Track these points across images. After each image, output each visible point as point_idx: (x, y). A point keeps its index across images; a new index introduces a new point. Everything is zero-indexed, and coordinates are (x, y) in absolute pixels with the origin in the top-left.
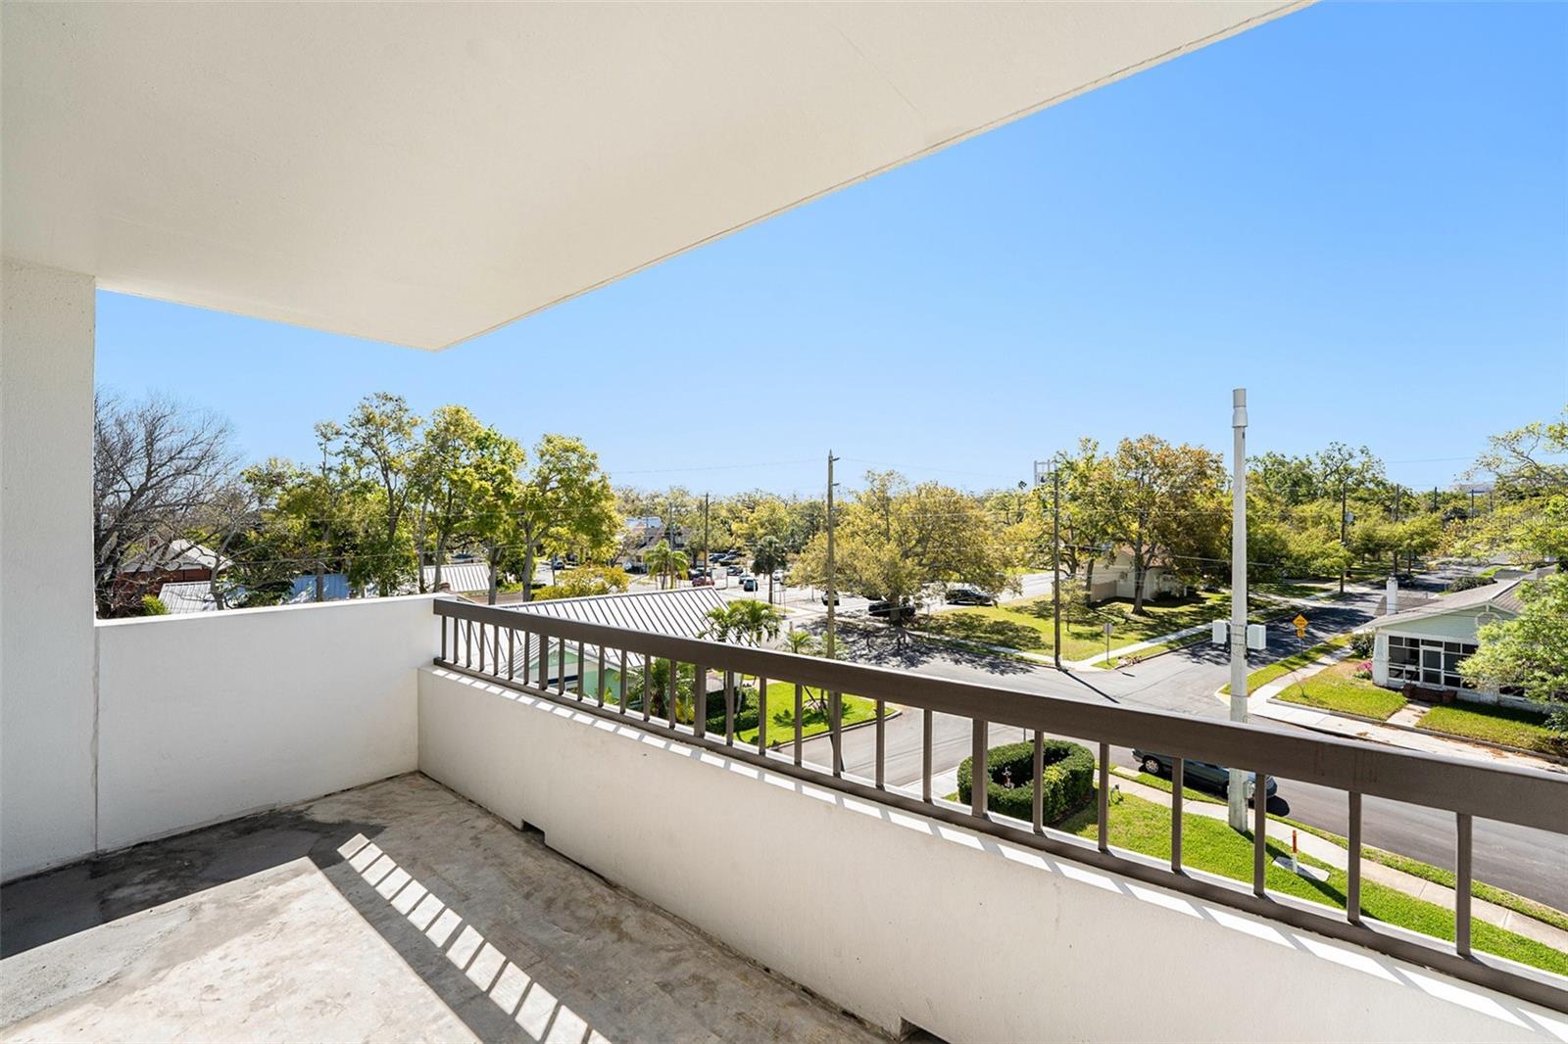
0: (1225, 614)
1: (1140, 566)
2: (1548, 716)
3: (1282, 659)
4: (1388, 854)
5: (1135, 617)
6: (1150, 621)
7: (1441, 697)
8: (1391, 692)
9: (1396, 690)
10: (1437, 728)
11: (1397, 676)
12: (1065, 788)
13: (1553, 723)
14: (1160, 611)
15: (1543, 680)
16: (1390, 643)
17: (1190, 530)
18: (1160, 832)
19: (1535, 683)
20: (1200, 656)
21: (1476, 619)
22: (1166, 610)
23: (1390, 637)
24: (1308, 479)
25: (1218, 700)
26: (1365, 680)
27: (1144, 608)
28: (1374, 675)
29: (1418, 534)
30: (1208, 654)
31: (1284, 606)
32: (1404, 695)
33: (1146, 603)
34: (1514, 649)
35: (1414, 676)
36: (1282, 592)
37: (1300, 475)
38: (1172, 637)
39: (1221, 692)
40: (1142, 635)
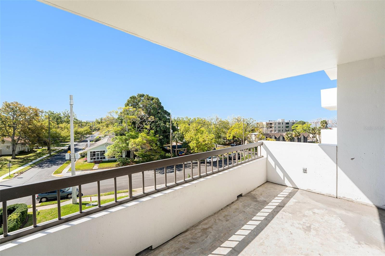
0: (44, 154)
1: (14, 143)
2: (117, 160)
3: (65, 162)
4: (104, 193)
5: (13, 160)
6: (20, 160)
7: (100, 162)
8: (91, 163)
9: (92, 162)
10: (101, 167)
11: (91, 160)
12: (20, 219)
13: (118, 161)
14: (22, 157)
15: (117, 154)
16: (90, 153)
17: (33, 132)
18: (56, 215)
19: (116, 155)
20: (43, 167)
21: (105, 146)
22: (24, 156)
23: (90, 152)
24: (60, 118)
25: (54, 176)
26: (85, 162)
27: (16, 157)
28: (87, 160)
29: (86, 130)
30: (45, 165)
31: (60, 149)
32: (94, 163)
33: (16, 155)
34: (113, 150)
35: (95, 159)
36: (58, 146)
37: (58, 117)
38: (31, 163)
39: (54, 174)
40: (19, 165)
